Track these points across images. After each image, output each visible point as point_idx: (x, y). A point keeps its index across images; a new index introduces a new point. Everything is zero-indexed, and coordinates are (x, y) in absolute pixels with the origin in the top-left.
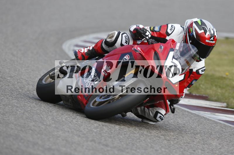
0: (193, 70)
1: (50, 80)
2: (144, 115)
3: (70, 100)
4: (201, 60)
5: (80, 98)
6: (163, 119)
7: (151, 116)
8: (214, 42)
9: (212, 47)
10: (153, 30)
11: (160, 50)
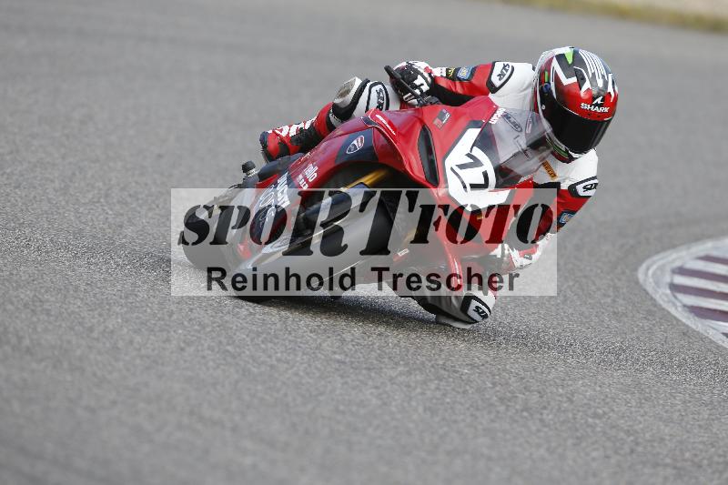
0: (562, 185)
4: (572, 158)
7: (454, 305)
8: (604, 110)
10: (453, 78)
11: (436, 122)
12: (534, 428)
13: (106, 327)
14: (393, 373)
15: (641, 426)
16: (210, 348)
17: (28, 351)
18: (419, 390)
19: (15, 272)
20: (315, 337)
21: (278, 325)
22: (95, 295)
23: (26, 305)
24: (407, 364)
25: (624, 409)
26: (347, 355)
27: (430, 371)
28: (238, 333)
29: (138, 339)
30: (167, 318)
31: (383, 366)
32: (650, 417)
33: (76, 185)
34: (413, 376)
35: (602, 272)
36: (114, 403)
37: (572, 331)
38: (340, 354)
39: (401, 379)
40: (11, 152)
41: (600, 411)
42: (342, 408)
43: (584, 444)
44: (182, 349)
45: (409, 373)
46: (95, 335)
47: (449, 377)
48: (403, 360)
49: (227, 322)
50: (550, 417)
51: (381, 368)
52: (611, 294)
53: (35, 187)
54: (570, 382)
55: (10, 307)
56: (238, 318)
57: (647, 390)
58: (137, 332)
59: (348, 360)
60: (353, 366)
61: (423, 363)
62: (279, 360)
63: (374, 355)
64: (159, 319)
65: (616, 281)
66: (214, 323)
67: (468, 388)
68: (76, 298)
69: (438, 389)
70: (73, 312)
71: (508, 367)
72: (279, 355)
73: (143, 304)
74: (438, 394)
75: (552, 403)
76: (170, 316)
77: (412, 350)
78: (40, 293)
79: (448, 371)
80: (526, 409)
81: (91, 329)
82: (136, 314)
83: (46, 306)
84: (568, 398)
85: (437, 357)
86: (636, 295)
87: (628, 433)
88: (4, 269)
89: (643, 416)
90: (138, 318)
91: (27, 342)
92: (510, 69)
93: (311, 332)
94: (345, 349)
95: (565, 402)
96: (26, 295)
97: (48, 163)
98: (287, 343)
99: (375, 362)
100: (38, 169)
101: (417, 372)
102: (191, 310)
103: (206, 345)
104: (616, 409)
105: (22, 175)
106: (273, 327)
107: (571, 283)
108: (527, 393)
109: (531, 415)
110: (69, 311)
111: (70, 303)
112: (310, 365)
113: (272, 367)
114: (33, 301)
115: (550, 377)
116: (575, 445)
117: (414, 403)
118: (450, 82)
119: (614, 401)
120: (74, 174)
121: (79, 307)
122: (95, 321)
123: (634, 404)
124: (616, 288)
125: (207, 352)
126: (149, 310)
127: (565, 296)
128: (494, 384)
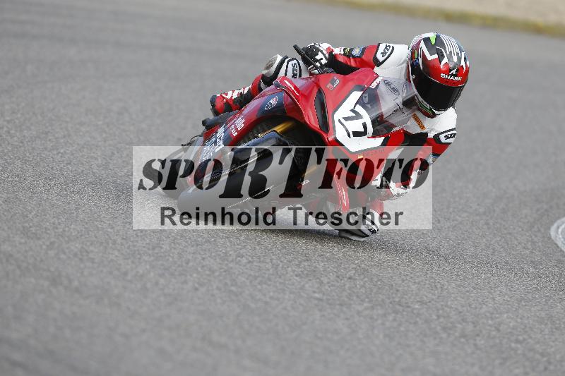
0: (429, 134)
8: (458, 79)
10: (348, 55)
11: (329, 86)
12: (469, 351)
13: (138, 272)
14: (360, 308)
15: (553, 349)
16: (218, 288)
17: (77, 290)
18: (380, 321)
19: (67, 229)
20: (299, 280)
21: (271, 271)
22: (129, 248)
23: (75, 255)
24: (370, 301)
25: (539, 336)
26: (324, 294)
27: (389, 307)
28: (240, 277)
29: (162, 281)
30: (184, 264)
31: (352, 302)
32: (560, 342)
33: (115, 162)
34: (375, 311)
35: (523, 230)
36: (144, 331)
37: (499, 276)
38: (319, 293)
39: (367, 312)
40: (64, 137)
41: (521, 338)
42: (320, 335)
43: (508, 364)
44: (196, 289)
45: (372, 308)
46: (129, 277)
47: (403, 311)
48: (368, 298)
49: (231, 268)
50: (483, 342)
51: (351, 304)
52: (530, 247)
53: (82, 164)
54: (497, 316)
55: (63, 256)
56: (240, 265)
57: (558, 322)
58: (162, 275)
59: (325, 298)
60: (330, 302)
61: (383, 300)
62: (271, 298)
63: (345, 294)
64: (179, 266)
65: (533, 237)
66: (221, 269)
67: (418, 319)
68: (114, 250)
69: (395, 320)
70: (112, 260)
71: (449, 303)
72: (271, 294)
73: (167, 254)
74: (395, 324)
75: (484, 332)
76: (187, 263)
77: (375, 290)
78: (86, 245)
79: (403, 306)
80: (463, 336)
81: (126, 274)
82: (161, 262)
83: (91, 255)
84: (495, 327)
85: (394, 295)
86: (549, 248)
87: (542, 355)
88: (59, 226)
89: (553, 342)
90: (162, 265)
91: (76, 283)
92: (391, 48)
93: (296, 276)
94: (323, 289)
95: (494, 331)
96: (76, 247)
97: (93, 145)
98: (278, 284)
99: (346, 299)
100: (85, 150)
101: (379, 307)
102: (203, 259)
103: (215, 287)
104: (533, 336)
105: (73, 154)
106: (267, 272)
107: (498, 239)
108: (464, 324)
109: (467, 340)
110: (109, 259)
111: (109, 253)
112: (296, 302)
113: (266, 303)
114: (81, 252)
115: (483, 311)
116: (501, 364)
117: (376, 332)
118: (346, 58)
119: (532, 330)
120: (113, 154)
121: (117, 256)
122: (129, 267)
123: (547, 333)
124: (533, 242)
125: (216, 292)
126: (171, 259)
127: (494, 249)
128: (439, 317)
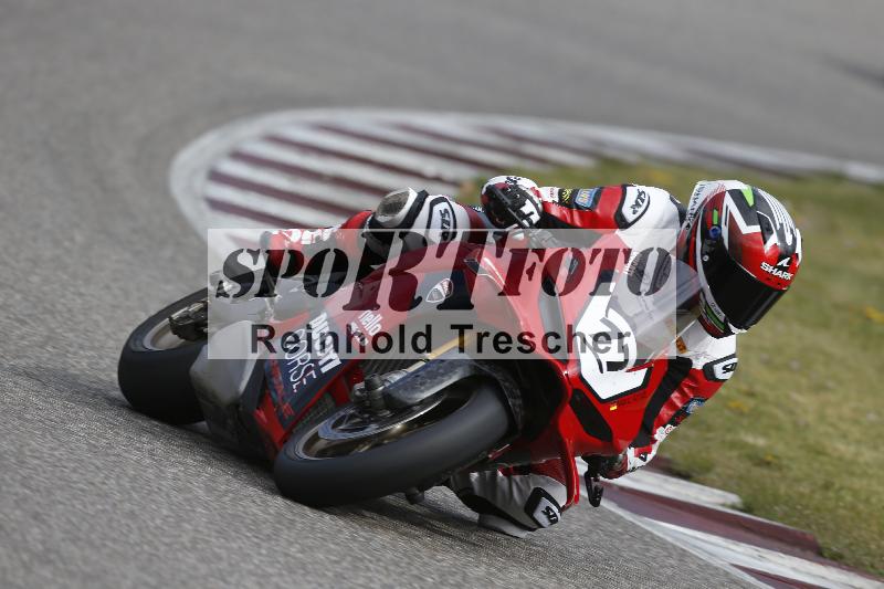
0: (694, 362)
1: (170, 340)
2: (489, 499)
3: (230, 422)
4: (728, 333)
5: (262, 420)
6: (556, 521)
7: (515, 501)
8: (787, 276)
9: (775, 294)
10: (568, 203)
92: (647, 199)
